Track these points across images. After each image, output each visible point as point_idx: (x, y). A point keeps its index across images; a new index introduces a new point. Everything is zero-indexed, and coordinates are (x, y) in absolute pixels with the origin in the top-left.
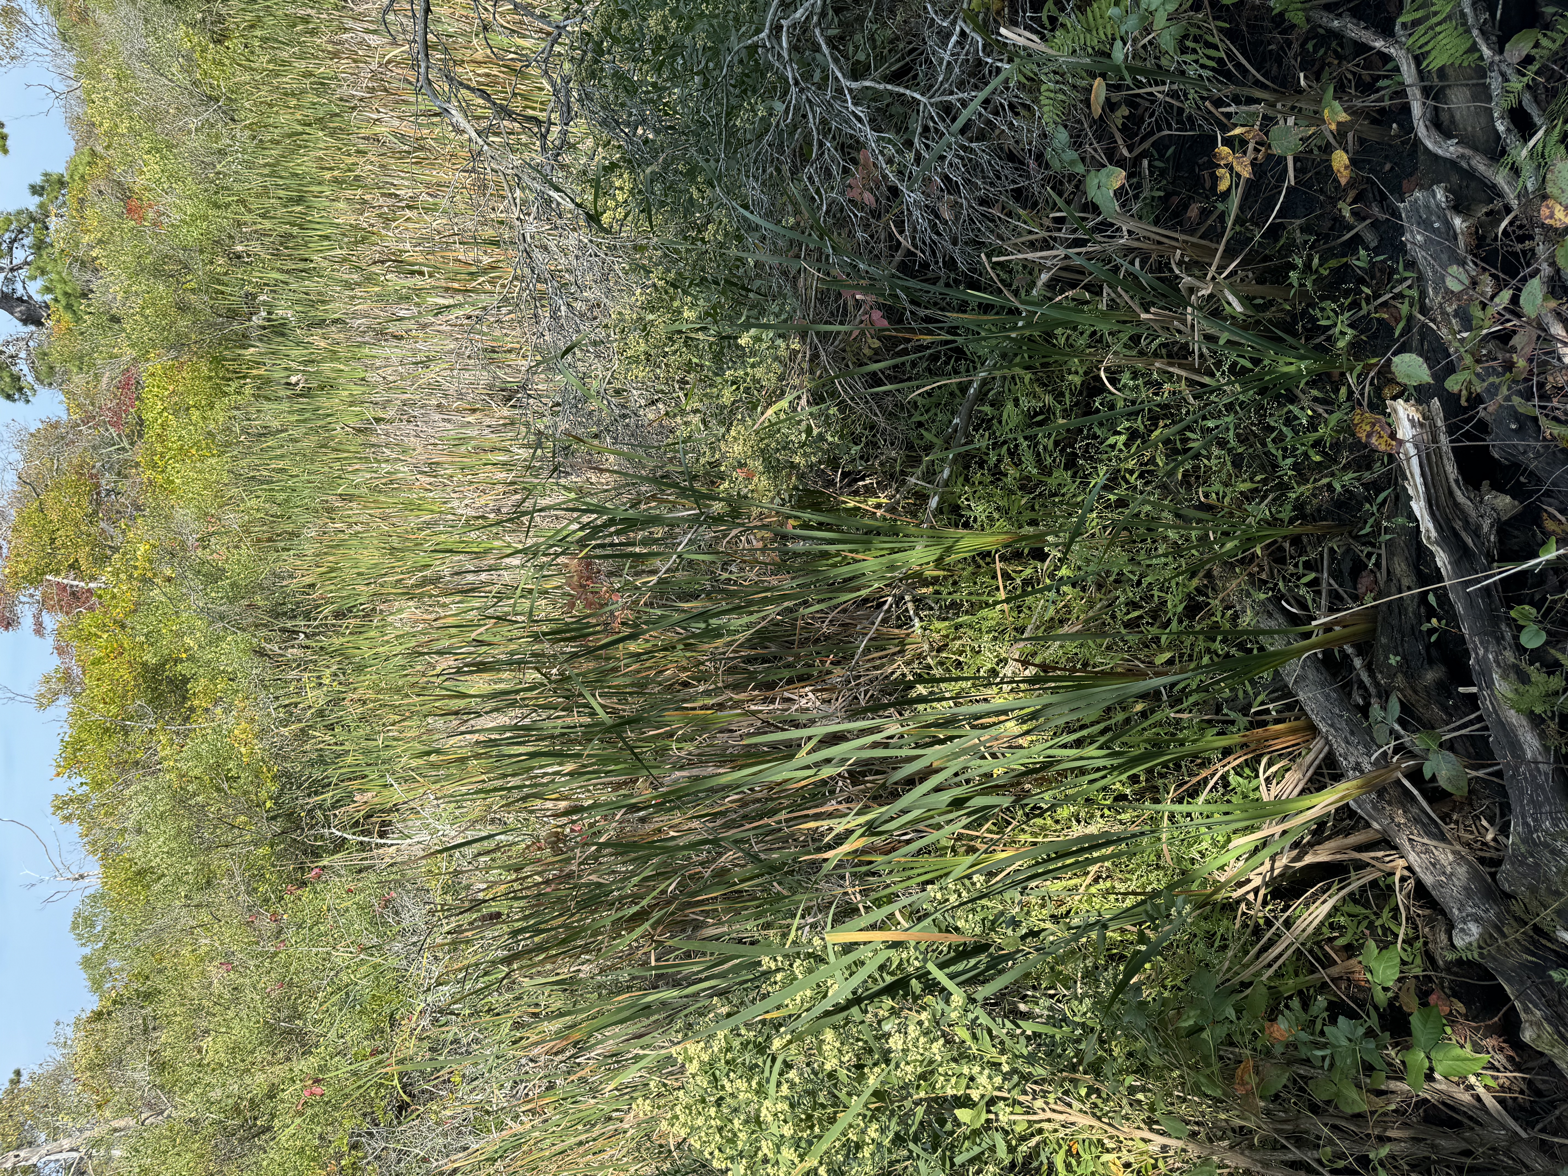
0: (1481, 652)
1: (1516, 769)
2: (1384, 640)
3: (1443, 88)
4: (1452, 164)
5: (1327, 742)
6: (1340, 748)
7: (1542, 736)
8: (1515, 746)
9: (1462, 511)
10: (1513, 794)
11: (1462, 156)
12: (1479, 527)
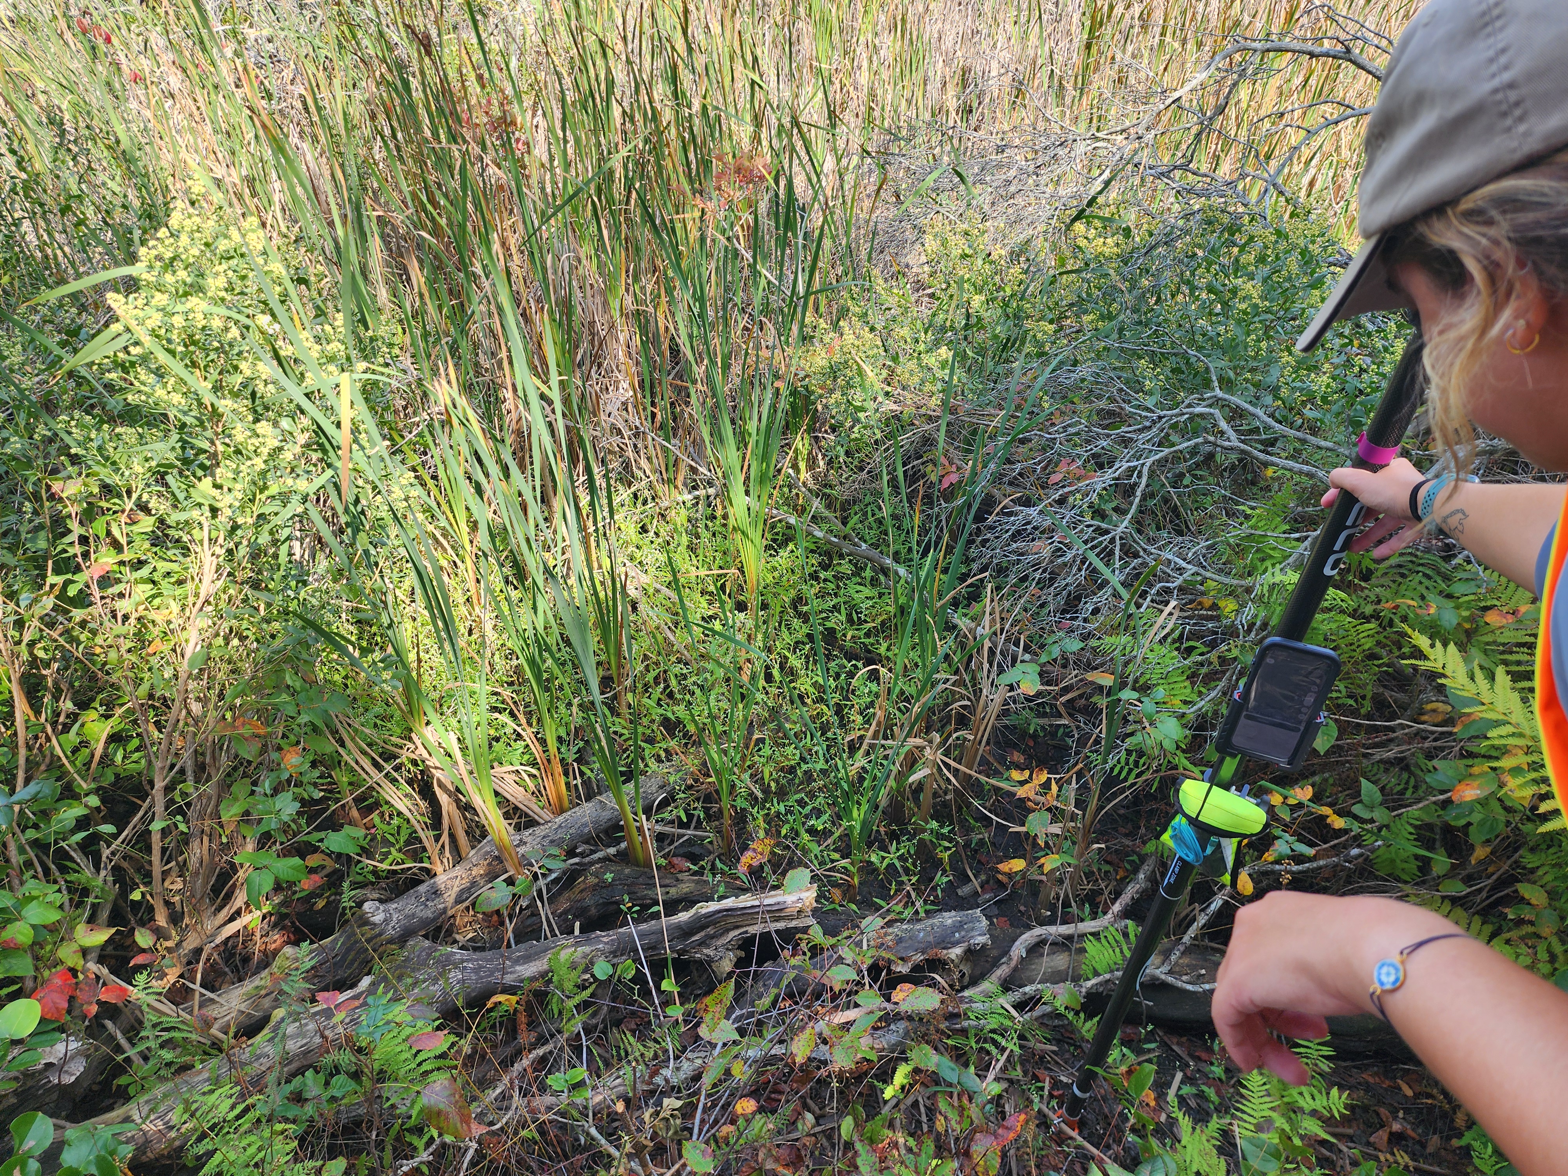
0: (605, 939)
1: (509, 958)
2: (627, 871)
3: (1069, 950)
4: (1006, 952)
5: (547, 822)
6: (540, 831)
7: (533, 979)
8: (527, 959)
9: (722, 935)
10: (488, 954)
11: (1010, 959)
12: (708, 946)
